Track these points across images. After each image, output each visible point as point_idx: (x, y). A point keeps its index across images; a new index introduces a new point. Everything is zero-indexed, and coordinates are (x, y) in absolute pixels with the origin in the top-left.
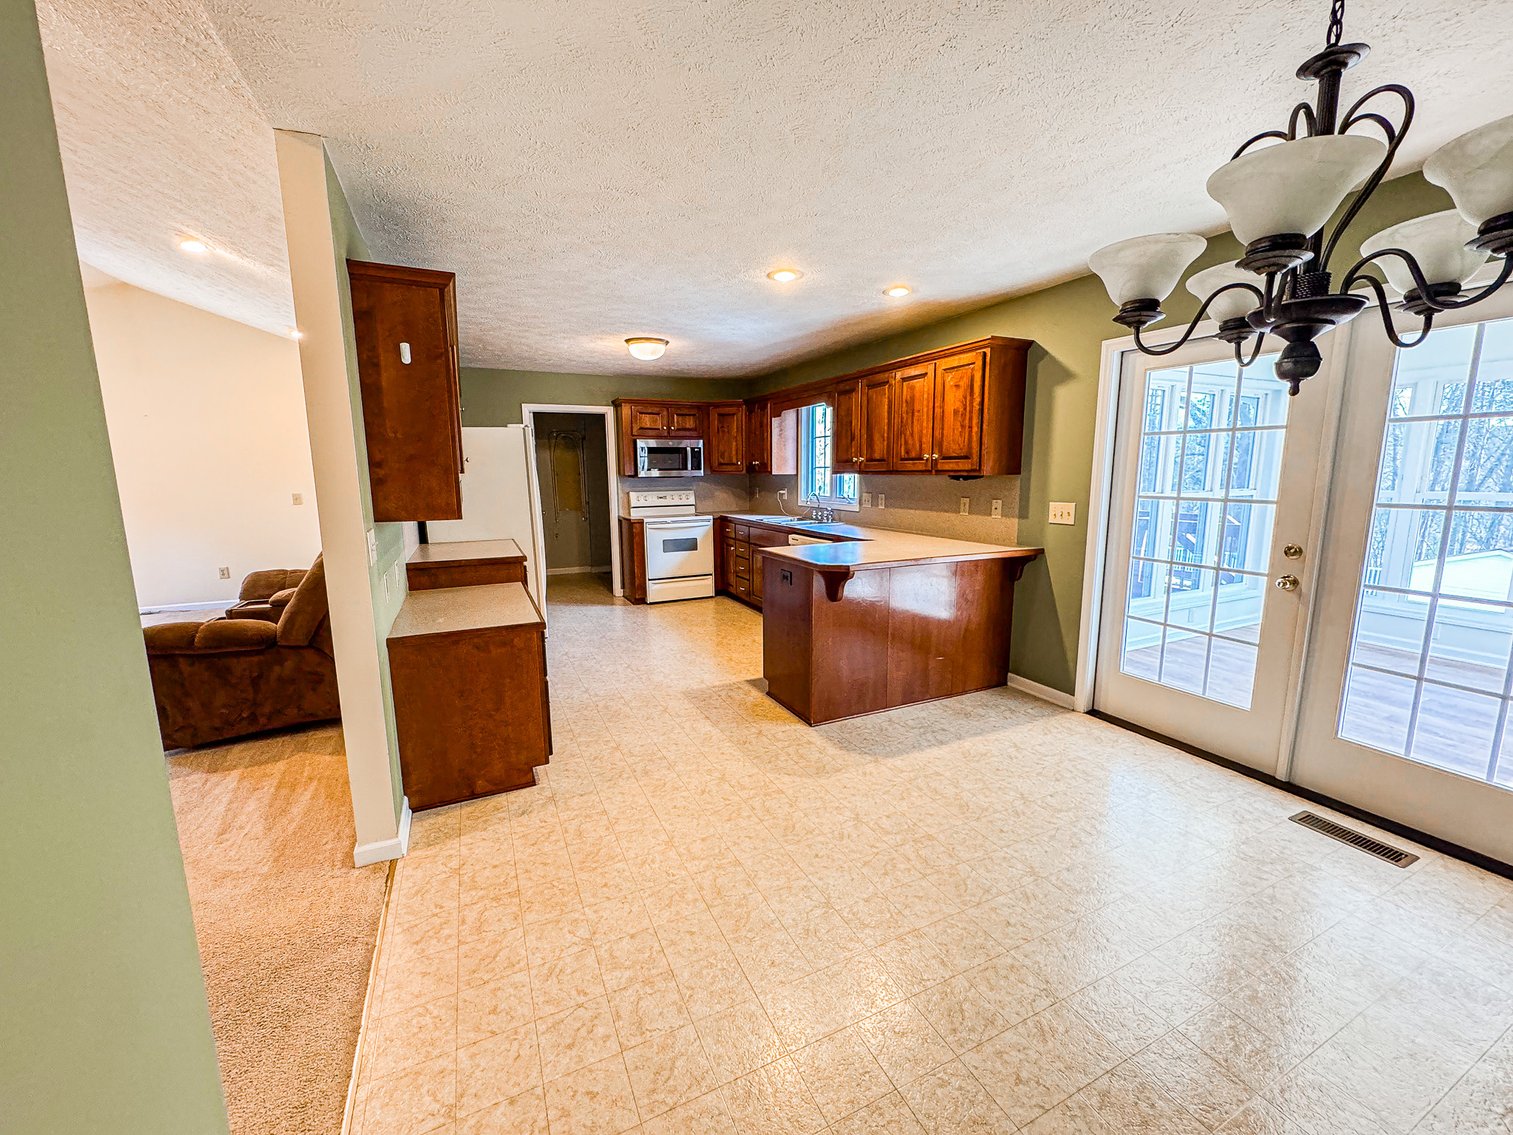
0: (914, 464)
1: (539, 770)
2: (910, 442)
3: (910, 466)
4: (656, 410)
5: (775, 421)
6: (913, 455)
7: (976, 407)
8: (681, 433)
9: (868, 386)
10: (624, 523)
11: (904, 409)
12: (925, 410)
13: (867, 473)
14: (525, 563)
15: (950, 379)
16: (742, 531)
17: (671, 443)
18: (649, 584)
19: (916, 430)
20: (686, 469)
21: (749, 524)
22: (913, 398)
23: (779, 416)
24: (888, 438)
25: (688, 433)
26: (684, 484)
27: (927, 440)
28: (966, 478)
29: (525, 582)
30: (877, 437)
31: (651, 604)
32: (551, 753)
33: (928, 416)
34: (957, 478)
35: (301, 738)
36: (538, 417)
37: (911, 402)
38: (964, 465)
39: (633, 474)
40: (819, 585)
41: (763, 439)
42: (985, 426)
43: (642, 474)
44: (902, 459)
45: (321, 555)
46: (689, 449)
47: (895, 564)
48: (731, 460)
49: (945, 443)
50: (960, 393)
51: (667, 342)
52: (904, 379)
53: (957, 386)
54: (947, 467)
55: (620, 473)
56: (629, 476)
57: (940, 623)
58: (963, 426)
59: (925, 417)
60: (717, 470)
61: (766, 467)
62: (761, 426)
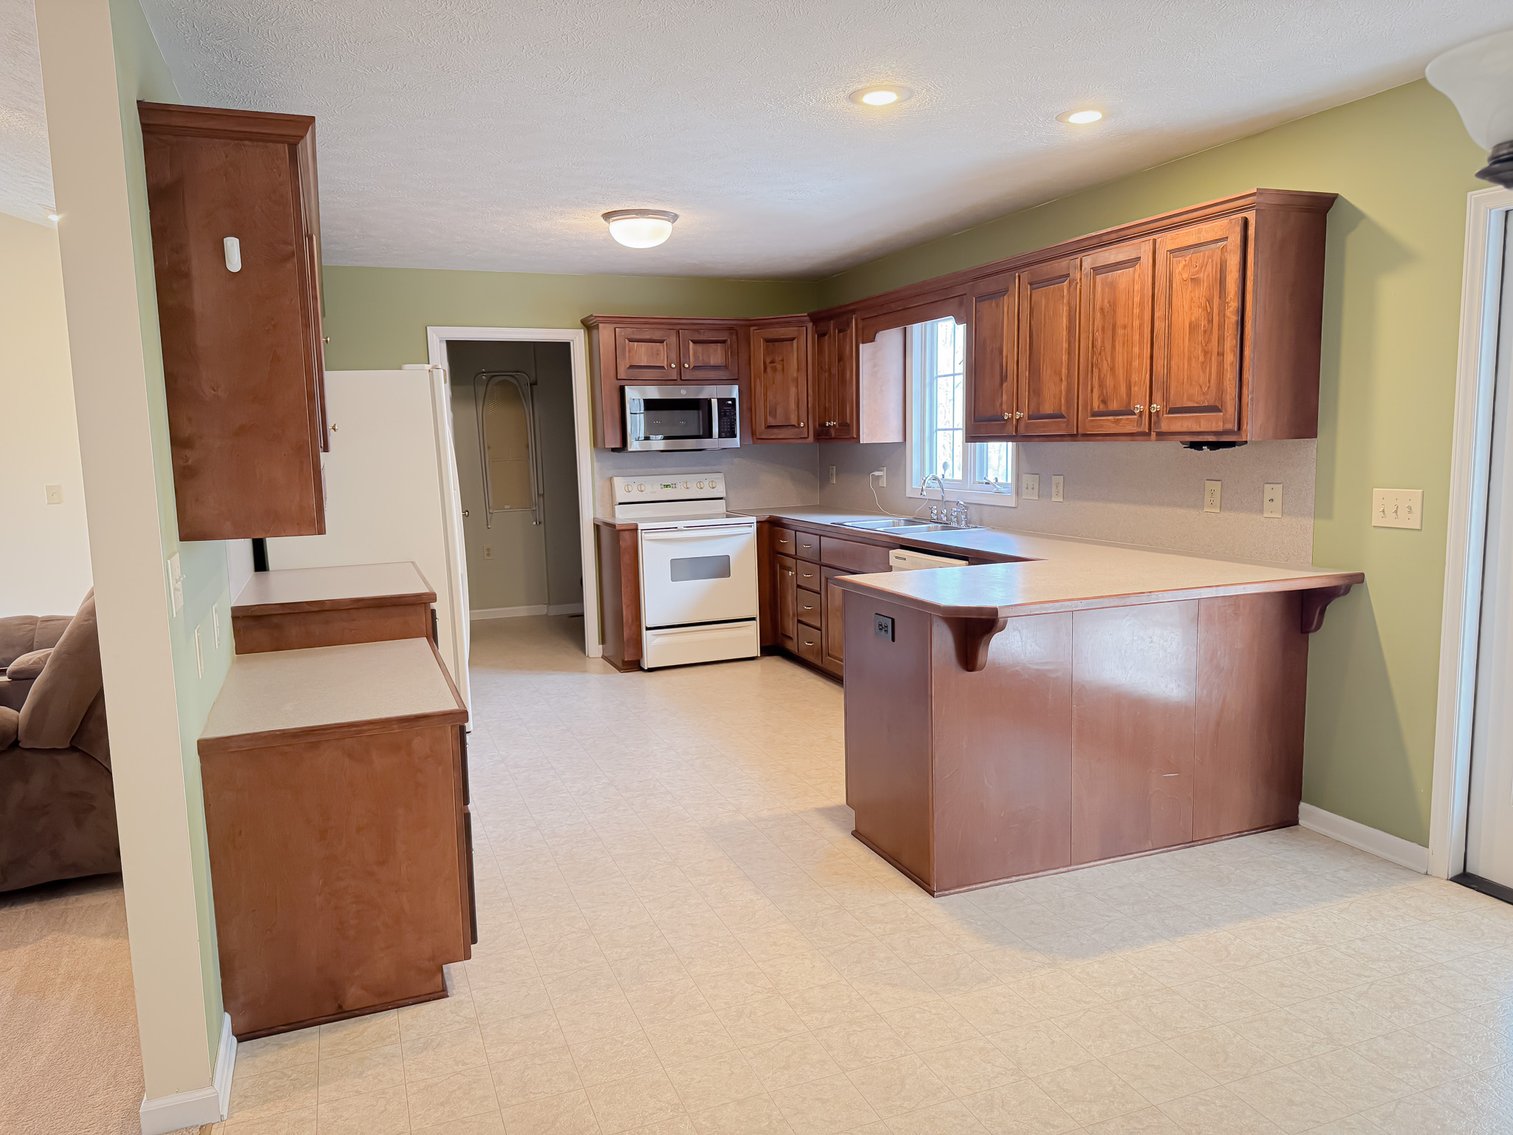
0: (1117, 422)
1: (454, 971)
2: (1109, 382)
3: (1108, 424)
4: (657, 335)
5: (865, 349)
6: (1114, 406)
7: (1232, 318)
8: (700, 374)
9: (1031, 284)
10: (605, 532)
11: (1098, 322)
12: (1136, 323)
13: (1028, 438)
14: (434, 605)
15: (1181, 268)
16: (808, 542)
17: (683, 393)
18: (647, 636)
19: (1120, 359)
20: (710, 436)
21: (822, 532)
22: (1113, 305)
23: (873, 340)
24: (1069, 375)
25: (712, 375)
26: (707, 463)
27: (1141, 377)
28: (1214, 446)
29: (433, 637)
30: (1047, 373)
31: (651, 670)
32: (474, 941)
33: (1141, 335)
34: (1197, 445)
35: (57, 906)
36: (455, 348)
37: (1110, 311)
38: (1208, 424)
39: (618, 445)
40: (943, 642)
41: (843, 381)
42: (1247, 352)
43: (634, 445)
44: (1094, 414)
45: (92, 594)
46: (714, 403)
47: (1081, 605)
48: (787, 418)
49: (1173, 385)
50: (1201, 292)
51: (675, 217)
52: (1097, 270)
53: (1195, 281)
54: (1177, 427)
55: (597, 442)
56: (614, 450)
57: (1168, 711)
58: (1206, 353)
59: (1136, 337)
60: (764, 436)
61: (848, 429)
62: (841, 359)
